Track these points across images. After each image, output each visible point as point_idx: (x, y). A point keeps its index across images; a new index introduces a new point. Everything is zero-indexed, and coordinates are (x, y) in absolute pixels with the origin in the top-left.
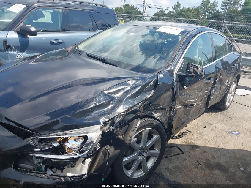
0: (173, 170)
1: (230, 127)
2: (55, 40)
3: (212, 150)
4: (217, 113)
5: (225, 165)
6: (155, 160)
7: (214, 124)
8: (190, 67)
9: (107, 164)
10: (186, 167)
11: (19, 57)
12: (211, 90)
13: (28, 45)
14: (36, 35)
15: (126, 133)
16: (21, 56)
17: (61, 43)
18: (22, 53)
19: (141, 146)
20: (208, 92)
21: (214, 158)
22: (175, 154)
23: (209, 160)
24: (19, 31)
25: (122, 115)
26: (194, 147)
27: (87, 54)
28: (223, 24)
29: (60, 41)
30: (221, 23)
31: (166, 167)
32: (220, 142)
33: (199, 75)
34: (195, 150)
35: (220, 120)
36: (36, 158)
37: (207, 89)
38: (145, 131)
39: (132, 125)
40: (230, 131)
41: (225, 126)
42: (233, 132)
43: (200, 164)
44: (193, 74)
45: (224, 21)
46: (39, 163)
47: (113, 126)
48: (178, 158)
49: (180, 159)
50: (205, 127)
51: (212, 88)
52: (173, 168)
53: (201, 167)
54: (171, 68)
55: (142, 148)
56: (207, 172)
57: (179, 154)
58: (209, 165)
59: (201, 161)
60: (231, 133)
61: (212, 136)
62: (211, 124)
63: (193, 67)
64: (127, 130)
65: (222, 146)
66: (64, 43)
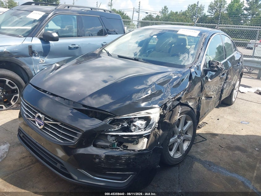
0: (202, 153)
1: (239, 118)
2: (72, 45)
3: (229, 137)
4: (225, 108)
5: (243, 147)
6: (189, 143)
7: (225, 117)
8: (213, 63)
9: (159, 143)
10: (212, 150)
11: (41, 62)
12: (223, 85)
13: (49, 51)
14: (57, 40)
15: (172, 117)
16: (43, 61)
17: (77, 48)
18: (44, 58)
19: (180, 130)
20: (221, 86)
21: (232, 142)
22: (199, 141)
23: (229, 144)
24: (42, 37)
25: (171, 101)
26: (214, 135)
27: (118, 56)
28: (218, 27)
29: (77, 46)
30: (216, 26)
31: (195, 151)
32: (234, 130)
33: (220, 70)
34: (215, 137)
35: (229, 114)
36: (111, 137)
37: (221, 83)
38: (183, 117)
39: (176, 111)
40: (240, 121)
41: (235, 118)
42: (243, 122)
43: (223, 148)
44: (216, 69)
45: (218, 25)
46: (113, 140)
47: (166, 110)
48: (203, 144)
49: (205, 144)
50: (218, 120)
51: (225, 83)
52: (202, 151)
53: (224, 150)
54: (198, 64)
55: (180, 133)
56: (231, 153)
57: (203, 141)
58: (229, 148)
59: (222, 145)
60: (241, 123)
61: (226, 126)
62: (222, 117)
63: (215, 63)
64: (172, 115)
65: (237, 134)
66: (80, 47)
